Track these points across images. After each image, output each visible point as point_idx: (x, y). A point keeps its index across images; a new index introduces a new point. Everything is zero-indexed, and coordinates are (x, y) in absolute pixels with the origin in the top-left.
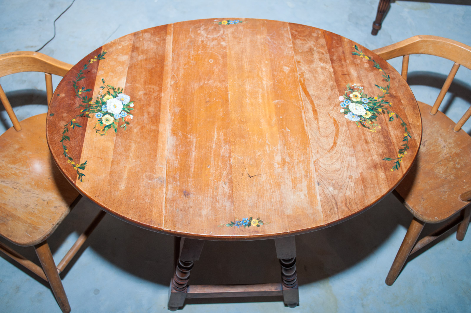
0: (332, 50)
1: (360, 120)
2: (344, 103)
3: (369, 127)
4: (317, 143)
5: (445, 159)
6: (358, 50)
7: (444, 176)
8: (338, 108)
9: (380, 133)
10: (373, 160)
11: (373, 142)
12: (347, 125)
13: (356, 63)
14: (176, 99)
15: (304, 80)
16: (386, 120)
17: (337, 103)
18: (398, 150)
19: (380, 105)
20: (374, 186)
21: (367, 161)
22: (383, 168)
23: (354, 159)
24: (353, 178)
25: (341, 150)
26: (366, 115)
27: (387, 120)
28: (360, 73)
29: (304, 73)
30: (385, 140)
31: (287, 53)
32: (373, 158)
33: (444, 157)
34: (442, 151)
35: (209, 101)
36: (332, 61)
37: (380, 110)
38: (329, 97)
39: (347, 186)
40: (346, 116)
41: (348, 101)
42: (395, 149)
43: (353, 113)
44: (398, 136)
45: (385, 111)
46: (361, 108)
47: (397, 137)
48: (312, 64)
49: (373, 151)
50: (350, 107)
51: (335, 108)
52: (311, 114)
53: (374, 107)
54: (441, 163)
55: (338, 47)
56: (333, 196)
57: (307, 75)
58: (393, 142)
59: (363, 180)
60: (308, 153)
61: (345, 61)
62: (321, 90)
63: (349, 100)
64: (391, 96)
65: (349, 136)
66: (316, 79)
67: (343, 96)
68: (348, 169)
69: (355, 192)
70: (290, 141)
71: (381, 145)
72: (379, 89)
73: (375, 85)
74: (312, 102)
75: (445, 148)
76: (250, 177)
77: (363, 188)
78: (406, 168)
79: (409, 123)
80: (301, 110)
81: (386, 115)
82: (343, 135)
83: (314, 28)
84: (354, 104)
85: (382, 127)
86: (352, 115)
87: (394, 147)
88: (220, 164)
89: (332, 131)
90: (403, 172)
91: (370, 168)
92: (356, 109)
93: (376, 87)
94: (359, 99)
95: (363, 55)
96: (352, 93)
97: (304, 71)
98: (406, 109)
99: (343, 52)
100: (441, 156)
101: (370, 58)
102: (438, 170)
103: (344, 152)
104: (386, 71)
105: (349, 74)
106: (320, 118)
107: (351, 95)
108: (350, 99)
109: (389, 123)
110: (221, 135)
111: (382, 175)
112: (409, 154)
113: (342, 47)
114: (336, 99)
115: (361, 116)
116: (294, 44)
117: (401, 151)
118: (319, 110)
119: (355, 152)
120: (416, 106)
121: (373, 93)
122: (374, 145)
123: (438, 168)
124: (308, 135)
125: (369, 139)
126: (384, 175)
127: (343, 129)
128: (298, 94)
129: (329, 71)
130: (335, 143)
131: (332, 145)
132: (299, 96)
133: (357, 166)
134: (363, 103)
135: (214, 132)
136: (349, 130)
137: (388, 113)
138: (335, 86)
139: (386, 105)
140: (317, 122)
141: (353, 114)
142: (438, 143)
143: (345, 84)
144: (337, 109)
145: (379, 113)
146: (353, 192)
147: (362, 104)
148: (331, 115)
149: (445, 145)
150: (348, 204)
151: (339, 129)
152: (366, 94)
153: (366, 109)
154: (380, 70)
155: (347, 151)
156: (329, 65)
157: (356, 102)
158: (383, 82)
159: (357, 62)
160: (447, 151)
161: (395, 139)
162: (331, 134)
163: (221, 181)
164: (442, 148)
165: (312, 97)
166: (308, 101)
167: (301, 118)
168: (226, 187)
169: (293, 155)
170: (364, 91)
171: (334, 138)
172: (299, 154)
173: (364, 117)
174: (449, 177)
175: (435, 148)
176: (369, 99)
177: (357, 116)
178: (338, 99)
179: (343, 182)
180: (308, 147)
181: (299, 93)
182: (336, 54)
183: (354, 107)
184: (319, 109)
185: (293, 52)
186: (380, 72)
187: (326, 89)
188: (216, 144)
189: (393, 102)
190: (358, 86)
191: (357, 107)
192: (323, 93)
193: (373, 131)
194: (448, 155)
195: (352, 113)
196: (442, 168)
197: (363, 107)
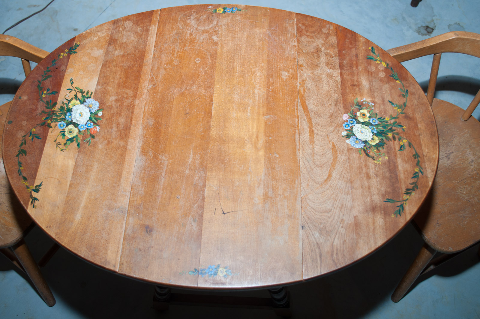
0: (344, 52)
1: (364, 147)
2: (348, 123)
3: (374, 157)
4: (308, 173)
5: (470, 177)
6: (374, 53)
7: (466, 198)
8: (339, 129)
9: (386, 166)
10: (372, 201)
11: (376, 176)
12: (347, 153)
13: (370, 71)
14: (151, 108)
15: (304, 90)
16: (395, 149)
17: (339, 122)
18: (404, 190)
19: (391, 128)
20: (369, 235)
21: (365, 201)
22: (383, 212)
23: (349, 197)
24: (346, 222)
25: (336, 185)
26: (372, 141)
27: (397, 148)
28: (373, 84)
29: (305, 80)
30: (391, 176)
31: (288, 54)
32: (373, 197)
33: (470, 174)
34: (469, 166)
35: (188, 113)
36: (342, 66)
37: (390, 135)
38: (331, 114)
39: (337, 232)
40: (348, 141)
41: (353, 121)
42: (401, 189)
43: (358, 137)
44: (407, 171)
45: (396, 136)
46: (367, 131)
47: (406, 173)
48: (317, 69)
49: (374, 188)
50: (354, 130)
51: (336, 130)
52: (306, 136)
53: (383, 131)
54: (466, 181)
55: (351, 48)
56: (317, 244)
57: (309, 83)
58: (400, 179)
59: (357, 225)
60: (296, 186)
61: (357, 67)
62: (322, 104)
63: (354, 120)
64: (407, 117)
65: (348, 167)
66: (318, 90)
67: (348, 114)
68: (340, 211)
69: (345, 241)
70: (277, 169)
71: (385, 182)
72: (393, 108)
73: (389, 101)
74: (310, 120)
75: (473, 163)
76: (224, 214)
77: (355, 236)
78: (410, 213)
79: (423, 155)
80: (295, 130)
81: (396, 142)
82: (341, 165)
83: (326, 21)
84: (360, 125)
85: (389, 157)
86: (356, 140)
87: (401, 185)
88: (191, 195)
89: (328, 160)
90: (406, 219)
91: (367, 211)
92: (362, 132)
93: (389, 104)
94: (367, 120)
95: (379, 60)
96: (359, 111)
97: (306, 78)
98: (423, 135)
99: (356, 56)
100: (466, 172)
101: (388, 65)
102: (461, 190)
103: (339, 188)
104: (405, 83)
105: (359, 85)
106: (316, 142)
107: (358, 114)
108: (356, 118)
109: (398, 153)
110: (198, 157)
111: (380, 220)
112: (417, 196)
113: (356, 49)
114: (339, 118)
115: (365, 142)
116: (298, 41)
117: (408, 192)
118: (317, 131)
119: (351, 189)
120: (435, 133)
121: (384, 112)
122: (377, 182)
123: (461, 187)
124: (300, 163)
125: (372, 172)
126: (383, 222)
127: (342, 158)
128: (294, 108)
129: (336, 80)
130: (330, 176)
131: (325, 178)
132: (296, 111)
133: (352, 207)
134: (371, 124)
135: (189, 154)
136: (349, 159)
137: (400, 139)
138: (340, 100)
139: (399, 129)
140: (312, 146)
141: (357, 139)
142: (466, 156)
143: (353, 98)
144: (339, 131)
145: (388, 139)
146: (342, 241)
147: (370, 126)
148: (330, 138)
149: (474, 159)
150: (335, 256)
151: (337, 157)
152: (377, 112)
153: (373, 132)
154: (398, 82)
155: (343, 187)
156: (337, 72)
157: (363, 123)
158: (399, 98)
159: (371, 70)
160: (475, 167)
161: (403, 175)
162: (326, 163)
163: (191, 216)
164: (469, 163)
165: (310, 113)
166: (305, 119)
167: (295, 140)
168: (194, 225)
169: (278, 188)
170: (375, 108)
171: (329, 168)
172: (285, 188)
173: (369, 144)
174: (473, 199)
175: (461, 162)
176: (379, 120)
177: (361, 142)
178: (342, 117)
179: (333, 227)
180: (298, 178)
181: (296, 107)
182: (348, 57)
183: (360, 130)
184: (317, 130)
185: (296, 52)
186: (397, 85)
187: (329, 104)
188: (190, 169)
189: (408, 125)
190: (368, 102)
191: (363, 130)
192: (325, 109)
193: (378, 163)
194: (475, 172)
195: (356, 137)
196: (466, 187)
197: (370, 130)
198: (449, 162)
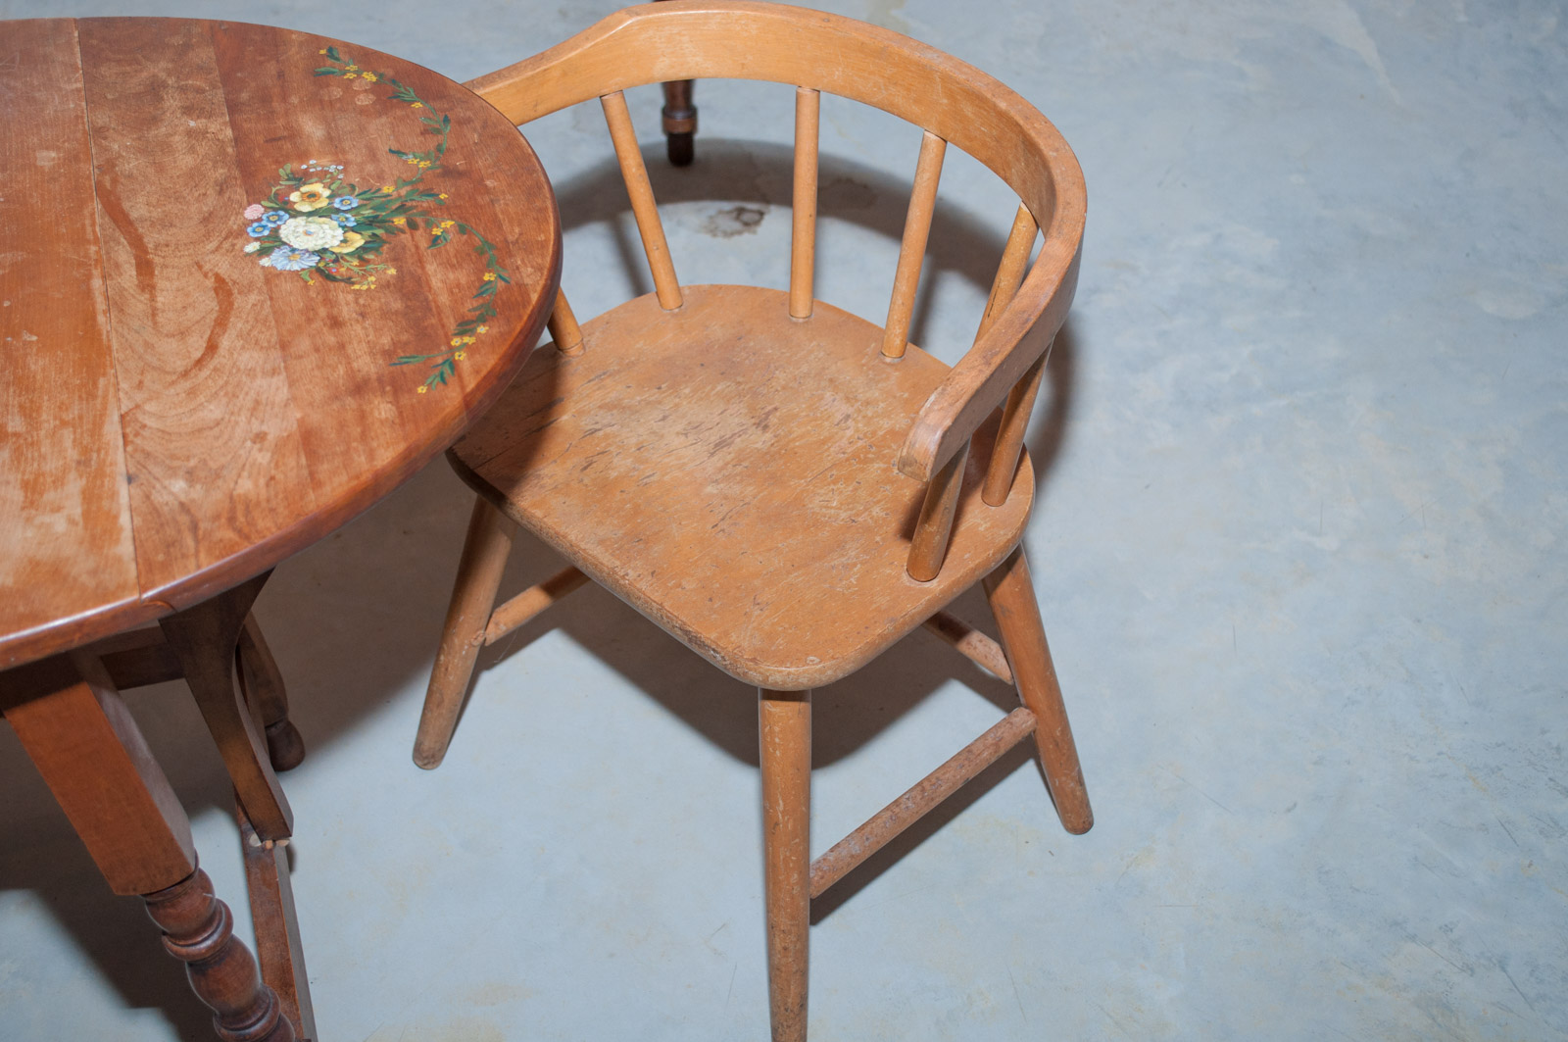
0: (239, 75)
1: (319, 261)
2: (264, 223)
3: (350, 278)
4: (140, 357)
5: (847, 460)
6: (337, 59)
7: (843, 515)
8: (235, 242)
9: (392, 288)
10: (351, 373)
11: (360, 318)
12: (265, 288)
13: (326, 98)
15: (114, 181)
16: (417, 247)
17: (235, 227)
18: (451, 325)
19: (403, 206)
20: (349, 448)
21: (331, 378)
22: (388, 388)
23: (280, 381)
24: (270, 437)
25: (234, 363)
26: (344, 245)
27: (423, 244)
28: (336, 126)
29: (117, 158)
30: (407, 307)
31: (55, 111)
32: (355, 365)
33: (844, 453)
34: (837, 433)
36: (233, 108)
37: (400, 221)
38: (206, 215)
39: (244, 465)
40: (265, 262)
41: (278, 215)
42: (443, 326)
43: (296, 246)
44: (458, 286)
45: (419, 220)
46: (326, 227)
47: (456, 290)
48: (153, 128)
49: (356, 345)
50: (284, 233)
51: (226, 245)
52: (129, 276)
53: (377, 217)
54: (834, 472)
55: (261, 63)
56: (182, 504)
57: (129, 163)
58: (438, 307)
59: (308, 440)
60: (100, 392)
61: (284, 98)
62: (177, 199)
63: (282, 213)
64: (448, 173)
65: (271, 318)
66: (160, 169)
67: (263, 203)
68: (252, 415)
69: (272, 478)
70: (33, 367)
71: (391, 324)
72: (405, 162)
73: (390, 150)
74: (137, 243)
75: (850, 422)
77: (303, 461)
78: (477, 372)
79: (506, 240)
80: (90, 270)
81: (418, 234)
82: (247, 318)
84: (301, 220)
85: (399, 269)
86: (290, 253)
87: (441, 320)
89: (204, 314)
90: (463, 387)
91: (336, 397)
92: (307, 233)
93: (394, 158)
94: (323, 203)
95: (354, 72)
96: (298, 190)
97: (119, 153)
98: (502, 202)
99: (281, 75)
100: (832, 449)
101: (380, 76)
102: (822, 499)
103: (242, 367)
104: (438, 105)
105: (294, 134)
106: (161, 283)
107: (294, 197)
108: (288, 206)
109: (428, 255)
111: (383, 409)
112: (495, 331)
113: (278, 61)
114: (233, 218)
115: (322, 252)
116: (89, 79)
117: (465, 327)
118: (162, 260)
119: (285, 362)
120: (540, 188)
121: (379, 177)
122: (364, 328)
123: (822, 491)
124: (109, 341)
125: (346, 312)
126: (391, 410)
127: (244, 303)
128: (83, 225)
129: (219, 140)
130: (212, 347)
131: (198, 354)
132: (89, 229)
133: (288, 399)
134: (338, 211)
136: (271, 299)
137: (429, 225)
138: (236, 179)
139: (426, 202)
140: (147, 296)
141: (293, 250)
142: (822, 409)
143: (274, 167)
144: (233, 245)
145: (395, 231)
146: (262, 481)
147: (333, 216)
148: (207, 267)
149: (851, 411)
150: (241, 519)
151: (231, 304)
152: (353, 183)
153: (344, 227)
154: (418, 105)
155: (257, 362)
156: (220, 120)
157: (310, 214)
158: (421, 138)
159: (330, 96)
160: (857, 430)
161: (446, 296)
162: (198, 322)
164: (837, 425)
165: (138, 225)
166: (122, 240)
167: (88, 294)
169: (40, 407)
170: (345, 176)
171: (209, 332)
172: (62, 403)
173: (334, 253)
174: (867, 513)
175: (809, 428)
176: (361, 197)
177: (307, 255)
178: (242, 214)
179: (230, 456)
180: (104, 375)
181: (88, 222)
182: (253, 84)
183: (301, 230)
184: (164, 257)
185: (84, 104)
186: (413, 113)
187: (196, 194)
189: (453, 190)
190: (323, 167)
191: (313, 228)
192: (185, 208)
193: (365, 287)
194: (860, 443)
195: (290, 246)
196: (838, 489)
197: (335, 223)
198: (768, 435)
